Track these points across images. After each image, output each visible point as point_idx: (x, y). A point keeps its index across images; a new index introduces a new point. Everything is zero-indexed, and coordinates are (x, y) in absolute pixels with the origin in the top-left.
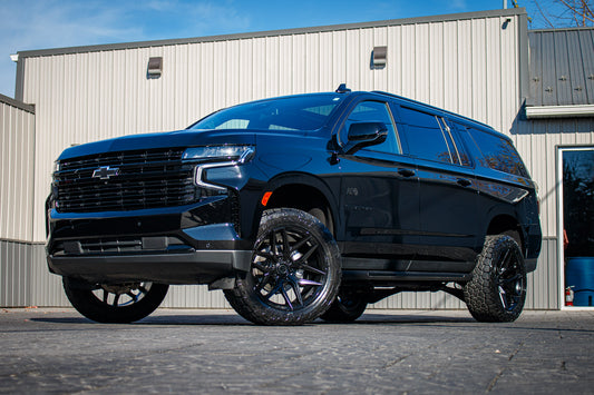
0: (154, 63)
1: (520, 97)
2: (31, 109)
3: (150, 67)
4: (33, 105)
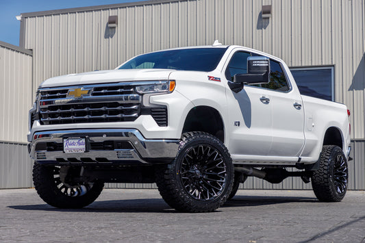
2: (30, 52)
3: (109, 23)
4: (31, 50)
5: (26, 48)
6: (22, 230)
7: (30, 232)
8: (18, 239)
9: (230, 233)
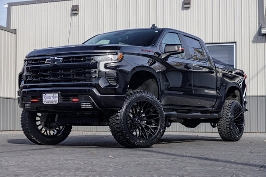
0: (75, 8)
1: (259, 24)
2: (14, 32)
3: (73, 10)
4: (15, 30)
5: (11, 28)
6: (9, 161)
7: (15, 162)
8: (7, 168)
9: (162, 164)
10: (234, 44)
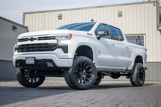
10: (144, 35)
